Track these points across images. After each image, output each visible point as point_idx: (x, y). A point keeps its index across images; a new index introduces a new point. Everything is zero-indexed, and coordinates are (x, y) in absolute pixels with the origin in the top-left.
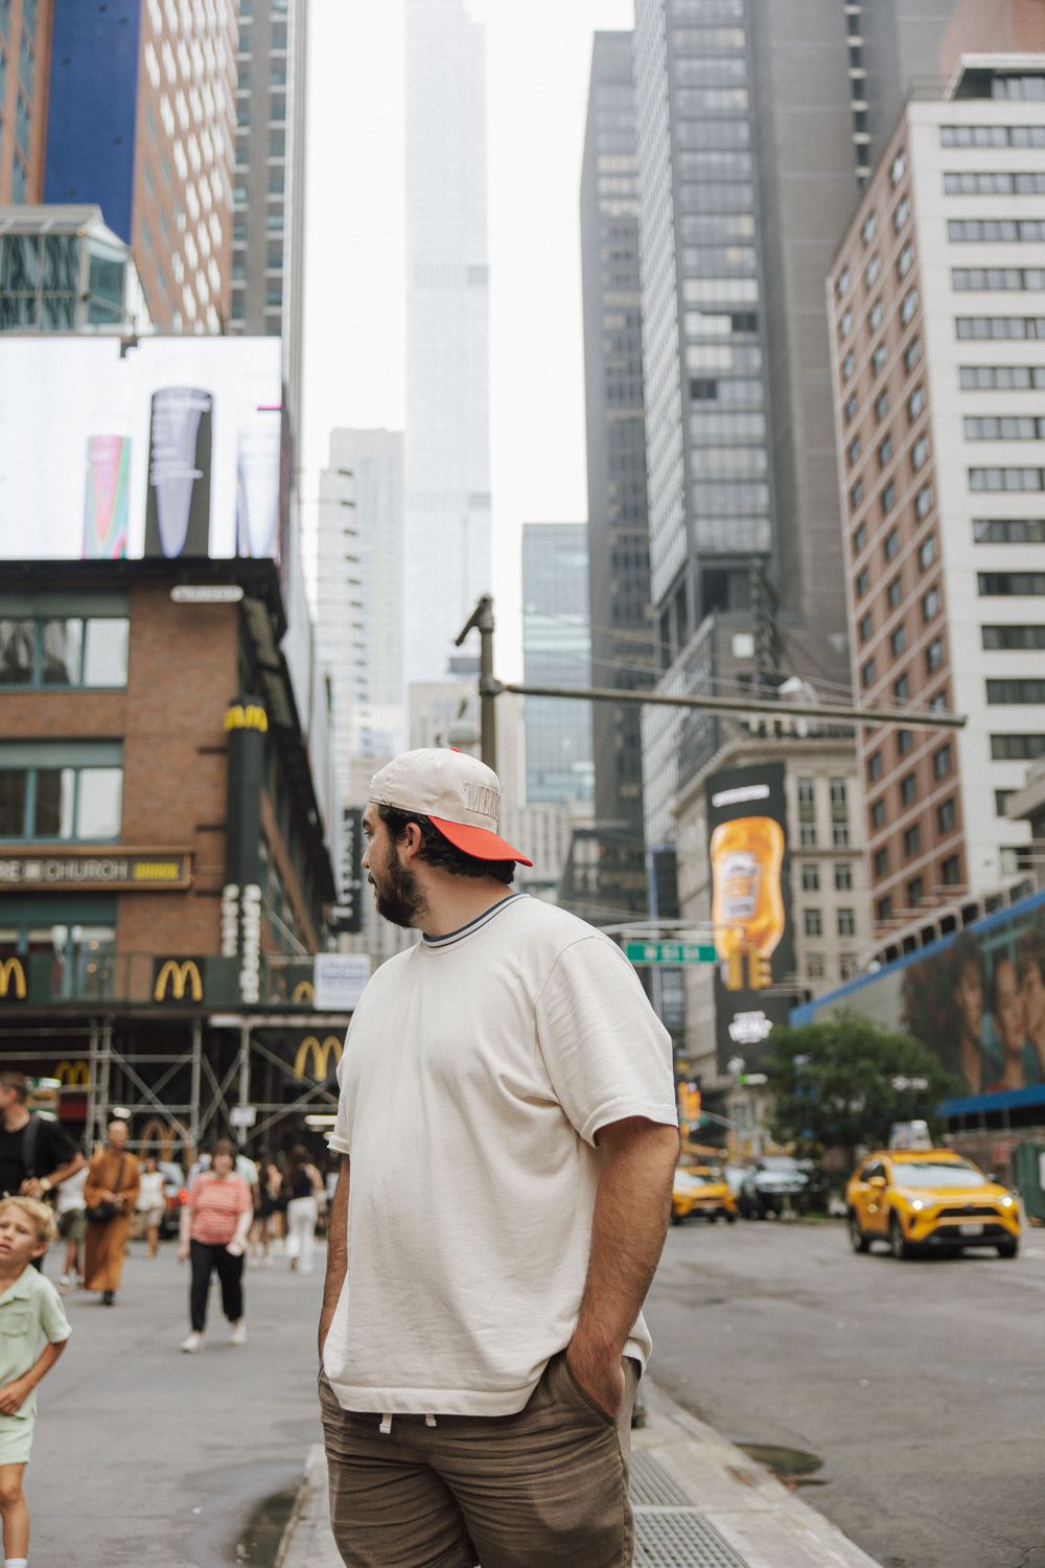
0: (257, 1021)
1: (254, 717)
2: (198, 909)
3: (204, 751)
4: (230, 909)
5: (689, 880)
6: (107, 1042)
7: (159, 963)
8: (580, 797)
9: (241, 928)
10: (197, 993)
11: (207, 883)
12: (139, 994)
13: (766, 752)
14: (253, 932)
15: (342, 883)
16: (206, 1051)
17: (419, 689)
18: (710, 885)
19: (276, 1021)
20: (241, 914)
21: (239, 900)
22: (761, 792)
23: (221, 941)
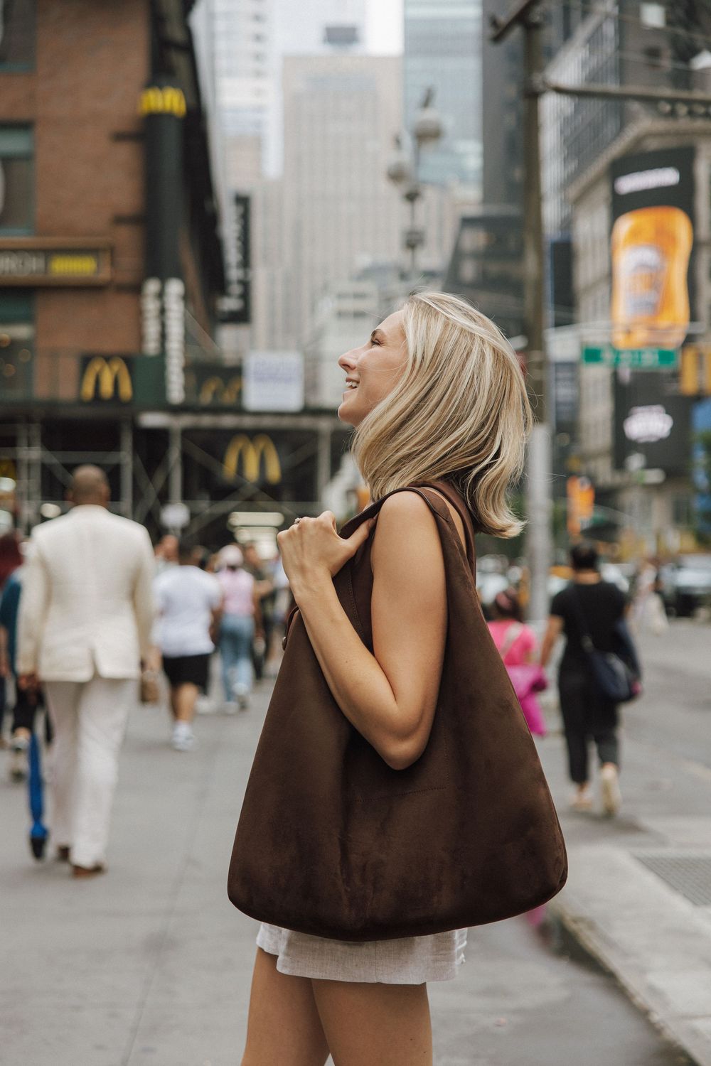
0: (186, 421)
1: (170, 100)
2: (118, 306)
3: (119, 137)
4: (151, 306)
5: (586, 271)
6: (37, 441)
7: (86, 361)
8: (463, 179)
9: (163, 326)
10: (126, 390)
11: (126, 277)
12: (66, 392)
13: (677, 134)
14: (176, 330)
15: (234, 273)
16: (136, 449)
17: (292, 61)
18: (610, 276)
19: (207, 421)
20: (163, 311)
21: (161, 295)
22: (668, 177)
23: (141, 338)
